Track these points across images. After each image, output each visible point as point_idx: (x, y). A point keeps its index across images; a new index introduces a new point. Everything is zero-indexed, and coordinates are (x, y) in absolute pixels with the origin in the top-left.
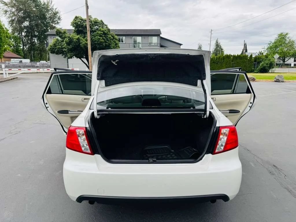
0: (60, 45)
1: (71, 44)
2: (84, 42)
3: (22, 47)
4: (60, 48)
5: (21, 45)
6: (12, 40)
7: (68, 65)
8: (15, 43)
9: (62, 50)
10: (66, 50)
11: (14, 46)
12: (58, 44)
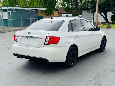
0: (87, 4)
1: (93, 3)
2: (101, 1)
3: (70, 7)
4: (86, 6)
5: (70, 5)
6: (66, 2)
7: (93, 17)
8: (67, 4)
9: (87, 8)
10: (89, 7)
11: (66, 6)
12: (86, 3)
